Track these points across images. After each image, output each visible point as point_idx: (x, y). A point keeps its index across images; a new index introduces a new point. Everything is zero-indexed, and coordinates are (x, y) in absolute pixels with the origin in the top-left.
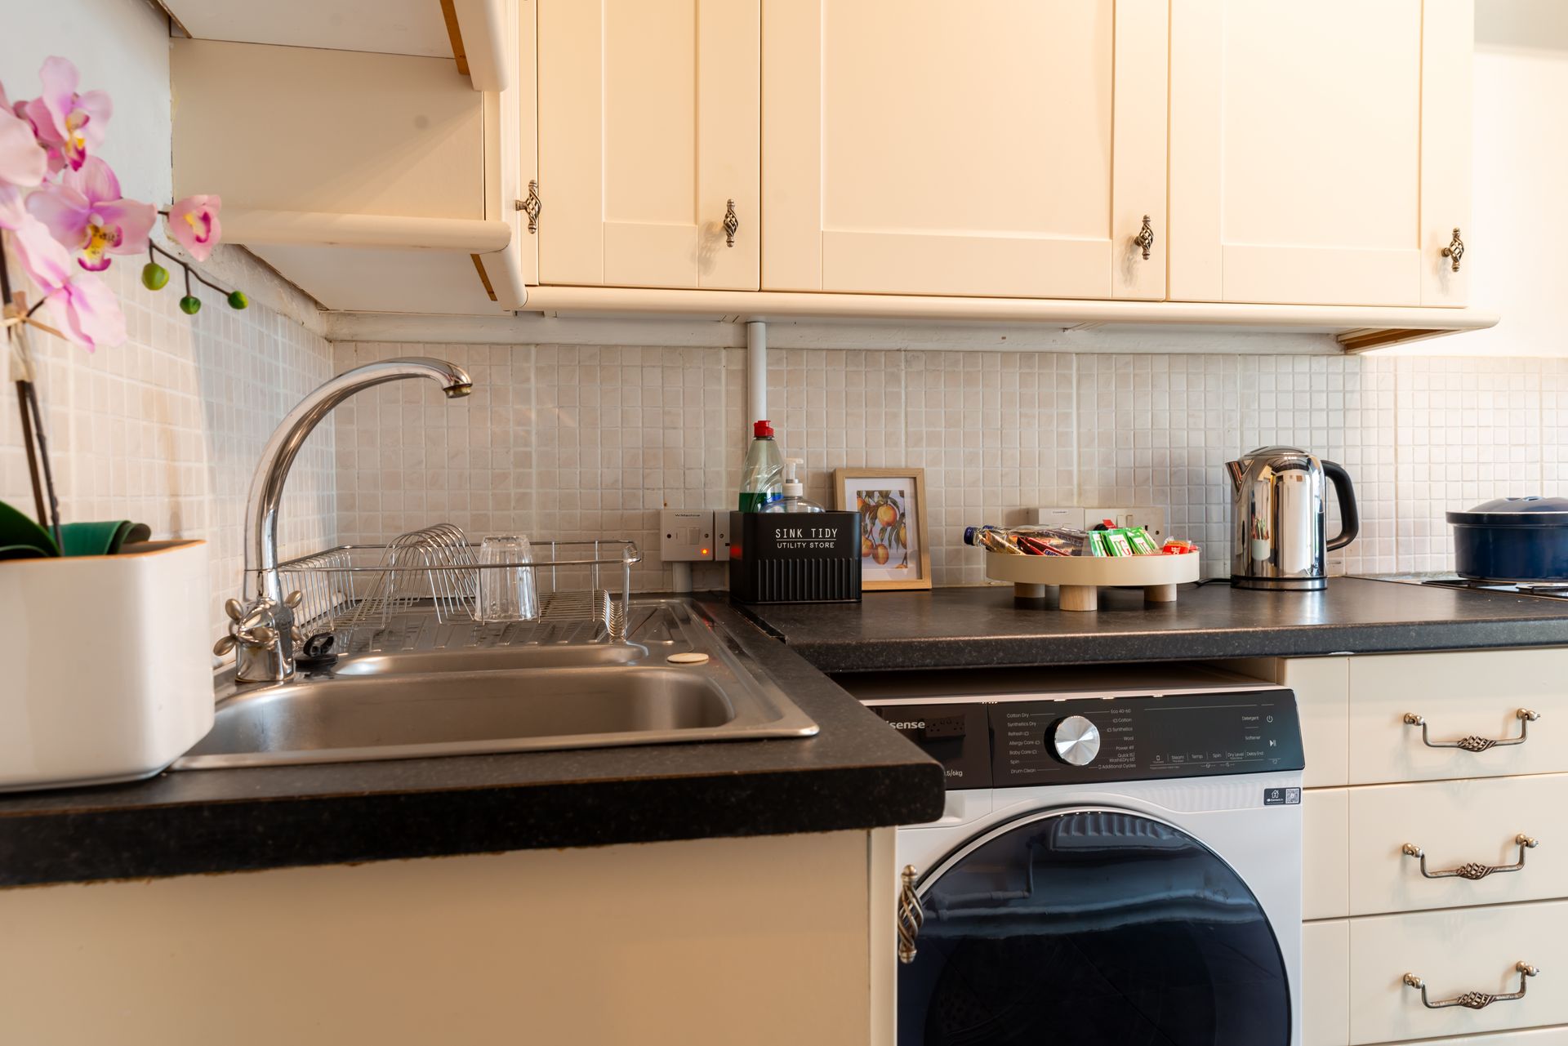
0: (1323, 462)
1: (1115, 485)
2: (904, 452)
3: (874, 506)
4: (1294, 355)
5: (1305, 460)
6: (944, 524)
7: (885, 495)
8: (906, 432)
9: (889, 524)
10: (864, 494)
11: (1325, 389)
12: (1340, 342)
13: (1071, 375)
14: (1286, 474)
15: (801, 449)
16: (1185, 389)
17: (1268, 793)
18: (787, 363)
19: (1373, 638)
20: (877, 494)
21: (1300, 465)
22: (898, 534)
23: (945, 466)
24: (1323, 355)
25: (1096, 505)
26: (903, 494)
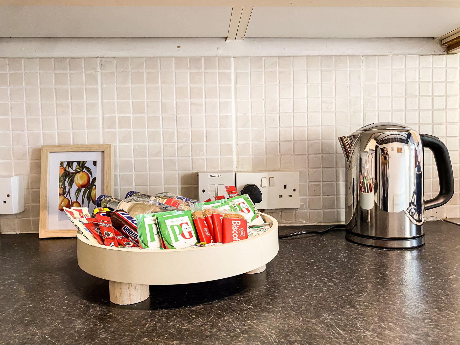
0: (421, 135)
1: (265, 154)
2: (101, 132)
3: (73, 173)
4: (406, 55)
5: (405, 135)
6: (134, 184)
7: (82, 165)
8: (103, 117)
9: (83, 186)
10: (66, 164)
11: (431, 80)
12: (443, 44)
13: (230, 73)
14: (388, 147)
15: (23, 131)
16: (320, 82)
18: (9, 68)
20: (75, 164)
21: (401, 139)
22: (90, 192)
23: (134, 142)
24: (430, 55)
25: (250, 169)
26: (95, 163)
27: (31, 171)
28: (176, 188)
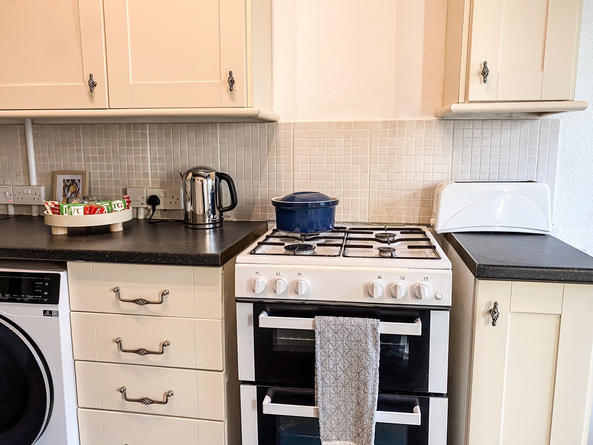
0: (216, 173)
1: (166, 178)
2: (83, 164)
3: (69, 185)
7: (73, 181)
8: (84, 156)
9: (73, 193)
10: (66, 180)
11: (259, 138)
13: (146, 133)
14: (197, 179)
15: (47, 163)
17: (45, 312)
18: (40, 130)
19: (91, 256)
20: (70, 181)
22: (76, 196)
23: (99, 170)
24: (258, 122)
25: (159, 187)
26: (79, 180)
27: (51, 183)
28: (120, 195)
